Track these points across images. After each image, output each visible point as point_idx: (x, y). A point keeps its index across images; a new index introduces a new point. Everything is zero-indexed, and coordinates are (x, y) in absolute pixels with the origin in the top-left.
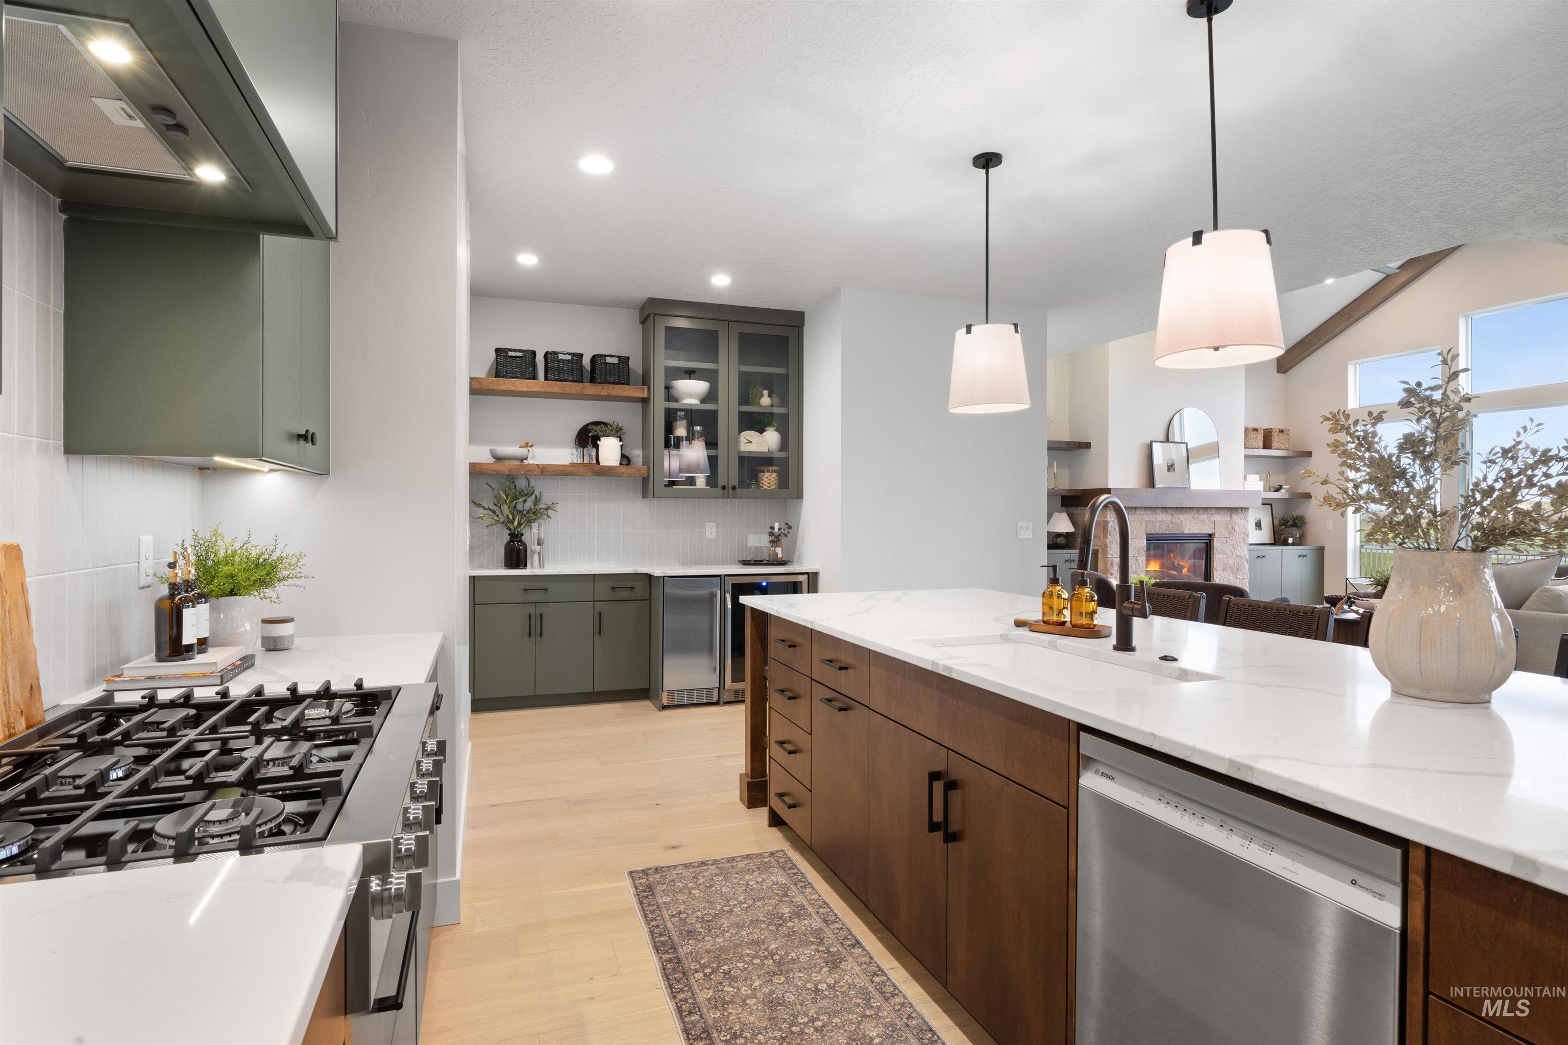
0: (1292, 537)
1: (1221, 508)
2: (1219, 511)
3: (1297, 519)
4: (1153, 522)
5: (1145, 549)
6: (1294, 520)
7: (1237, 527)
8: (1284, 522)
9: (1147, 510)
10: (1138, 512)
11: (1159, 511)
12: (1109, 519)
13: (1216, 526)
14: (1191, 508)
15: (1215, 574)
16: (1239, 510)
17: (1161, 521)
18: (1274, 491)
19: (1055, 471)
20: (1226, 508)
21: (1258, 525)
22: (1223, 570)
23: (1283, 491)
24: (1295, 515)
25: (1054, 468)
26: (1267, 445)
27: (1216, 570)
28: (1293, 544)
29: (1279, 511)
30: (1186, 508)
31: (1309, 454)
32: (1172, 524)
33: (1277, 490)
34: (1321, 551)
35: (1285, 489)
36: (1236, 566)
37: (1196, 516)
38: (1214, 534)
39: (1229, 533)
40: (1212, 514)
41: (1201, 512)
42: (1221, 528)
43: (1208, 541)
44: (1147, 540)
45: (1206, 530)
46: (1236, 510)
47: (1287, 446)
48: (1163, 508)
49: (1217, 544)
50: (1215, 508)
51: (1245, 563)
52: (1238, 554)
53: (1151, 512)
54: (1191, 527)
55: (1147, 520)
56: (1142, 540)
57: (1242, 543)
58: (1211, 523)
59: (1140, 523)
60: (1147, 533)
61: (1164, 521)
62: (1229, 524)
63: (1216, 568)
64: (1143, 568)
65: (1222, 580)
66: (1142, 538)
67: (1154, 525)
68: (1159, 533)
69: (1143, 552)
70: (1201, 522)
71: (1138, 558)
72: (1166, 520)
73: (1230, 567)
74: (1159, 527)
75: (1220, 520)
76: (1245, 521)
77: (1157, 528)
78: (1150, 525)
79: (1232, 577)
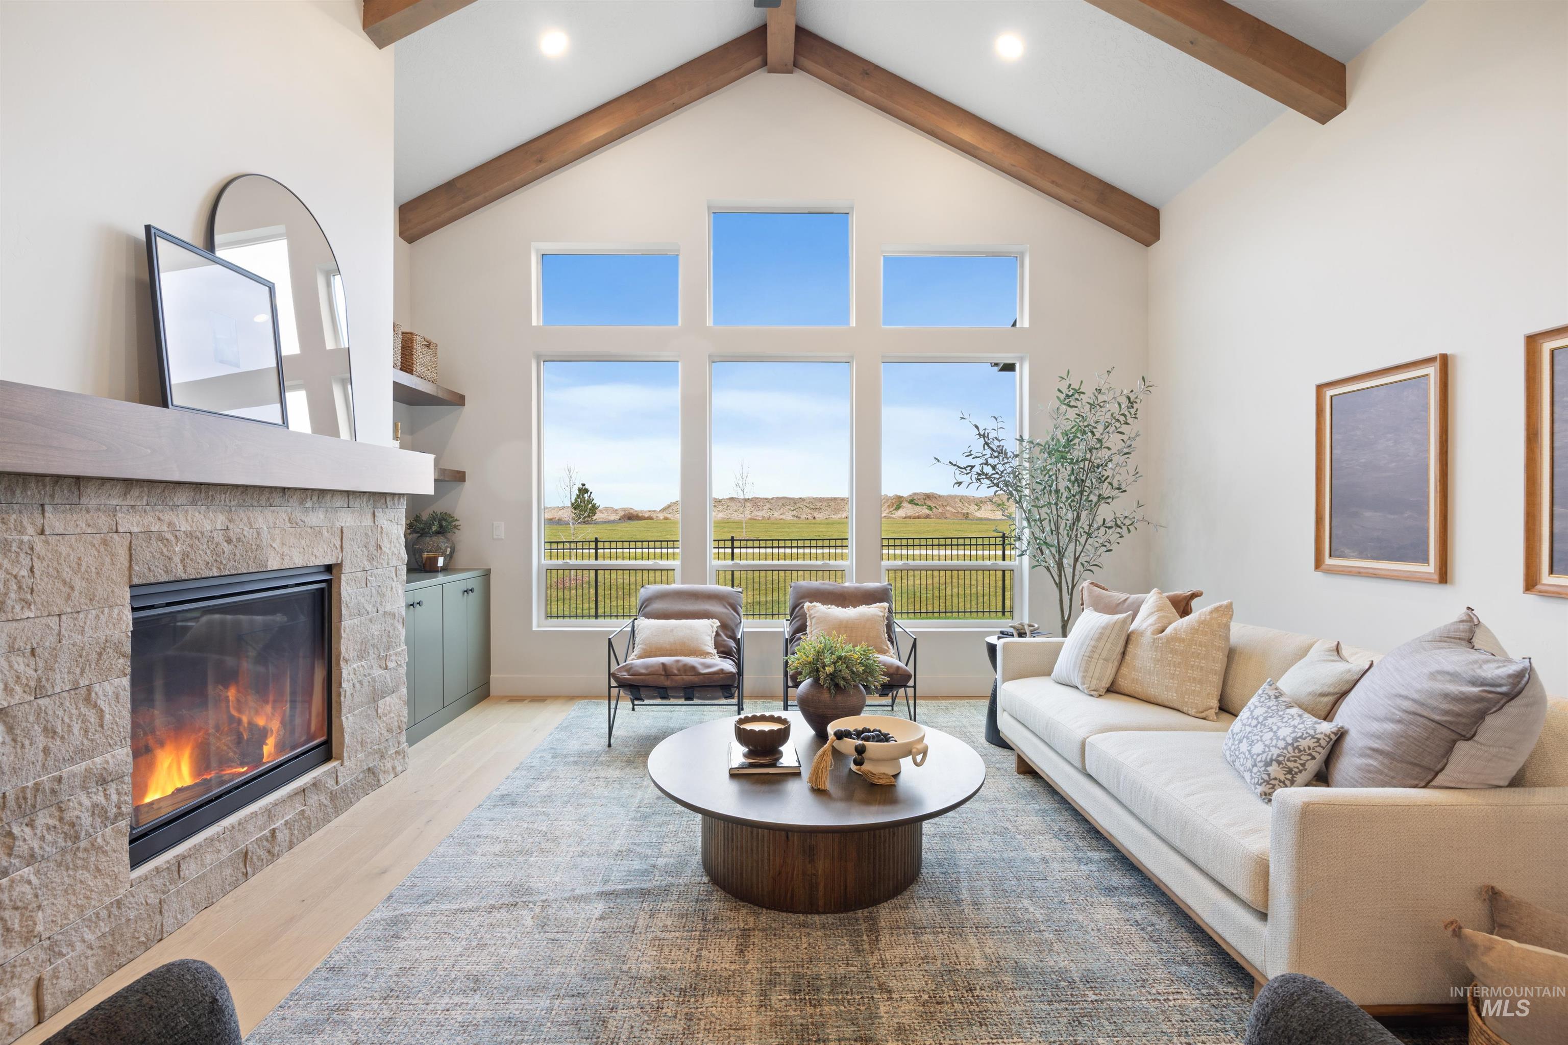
0: (440, 558)
1: (354, 492)
2: (351, 502)
3: (444, 518)
4: (161, 539)
5: (128, 648)
6: (439, 524)
7: (386, 540)
8: (422, 527)
9: (135, 492)
11: (181, 497)
13: (345, 544)
14: (284, 489)
16: (387, 497)
17: (190, 535)
20: (365, 493)
22: (360, 657)
27: (346, 661)
28: (446, 570)
31: (459, 400)
32: (229, 541)
34: (485, 575)
36: (385, 639)
37: (298, 514)
38: (339, 566)
39: (371, 559)
40: (336, 510)
41: (309, 504)
42: (355, 546)
43: (323, 585)
44: (134, 610)
45: (321, 555)
46: (382, 498)
47: (431, 374)
48: (197, 486)
49: (345, 589)
50: (341, 492)
51: (400, 626)
52: (388, 608)
53: (153, 500)
54: (286, 550)
55: (135, 529)
56: (116, 611)
57: (395, 579)
58: (333, 534)
59: (105, 542)
60: (136, 581)
61: (202, 533)
62: (370, 534)
63: (347, 657)
64: (120, 723)
65: (358, 685)
66: (110, 607)
67: (165, 550)
68: (184, 577)
69: (121, 661)
70: (309, 530)
71: (97, 688)
72: (209, 528)
73: (373, 646)
74: (185, 556)
75: (352, 524)
76: (399, 526)
77: (177, 559)
78: (145, 553)
79: (377, 672)
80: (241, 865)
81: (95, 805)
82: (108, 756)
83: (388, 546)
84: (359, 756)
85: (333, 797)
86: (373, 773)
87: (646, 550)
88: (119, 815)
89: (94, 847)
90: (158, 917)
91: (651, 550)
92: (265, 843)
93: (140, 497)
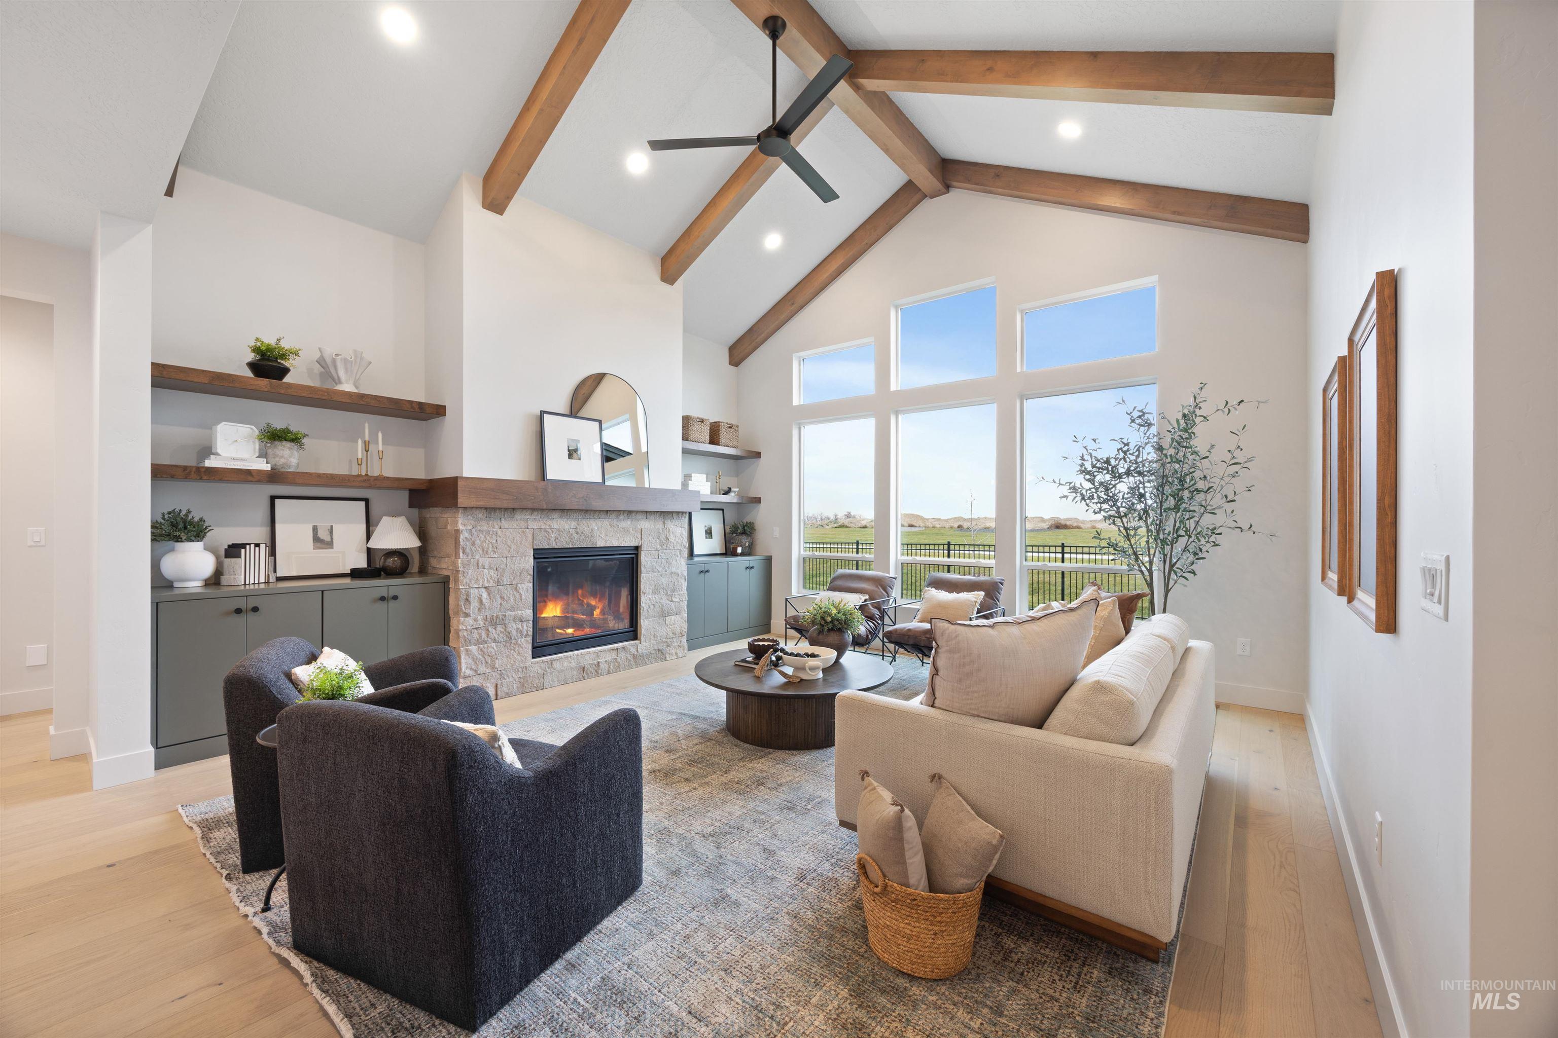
0: (741, 546)
1: (650, 512)
2: (648, 516)
3: (746, 525)
4: (546, 531)
5: (532, 573)
6: (744, 528)
7: (672, 536)
8: (734, 530)
9: (535, 513)
10: (518, 516)
12: (461, 527)
13: (644, 536)
15: (643, 599)
16: (674, 515)
17: (559, 530)
18: (723, 494)
19: (381, 448)
20: (657, 511)
21: (709, 533)
22: (654, 593)
23: (732, 494)
24: (745, 521)
25: (378, 443)
26: (714, 441)
27: (644, 593)
28: (742, 554)
29: (731, 517)
30: (600, 511)
31: (758, 455)
32: (577, 533)
33: (726, 493)
34: (768, 560)
35: (735, 492)
36: (671, 586)
37: (615, 522)
38: (640, 547)
39: (662, 545)
40: (638, 520)
41: (622, 517)
42: (651, 538)
43: (631, 556)
44: (535, 558)
45: (629, 541)
46: (671, 515)
47: (736, 443)
48: (562, 510)
49: (645, 559)
50: (642, 512)
51: (682, 581)
52: (674, 570)
53: (543, 516)
54: (608, 538)
55: (535, 527)
56: (527, 558)
57: (679, 556)
58: (636, 532)
59: (523, 532)
60: (535, 547)
61: (564, 530)
62: (661, 532)
63: (644, 591)
64: (529, 600)
65: (652, 607)
66: (525, 556)
67: (547, 536)
68: (556, 547)
69: (529, 577)
70: (621, 529)
71: (519, 585)
72: (567, 527)
73: (663, 588)
74: (556, 538)
75: (649, 527)
76: (683, 529)
77: (553, 539)
78: (540, 536)
79: (665, 601)
80: (582, 672)
81: (518, 629)
82: (523, 612)
83: (674, 539)
84: (652, 641)
85: (634, 657)
86: (662, 653)
87: (982, 553)
88: (527, 635)
89: (517, 644)
90: (542, 679)
91: (986, 553)
92: (594, 666)
93: (537, 515)
